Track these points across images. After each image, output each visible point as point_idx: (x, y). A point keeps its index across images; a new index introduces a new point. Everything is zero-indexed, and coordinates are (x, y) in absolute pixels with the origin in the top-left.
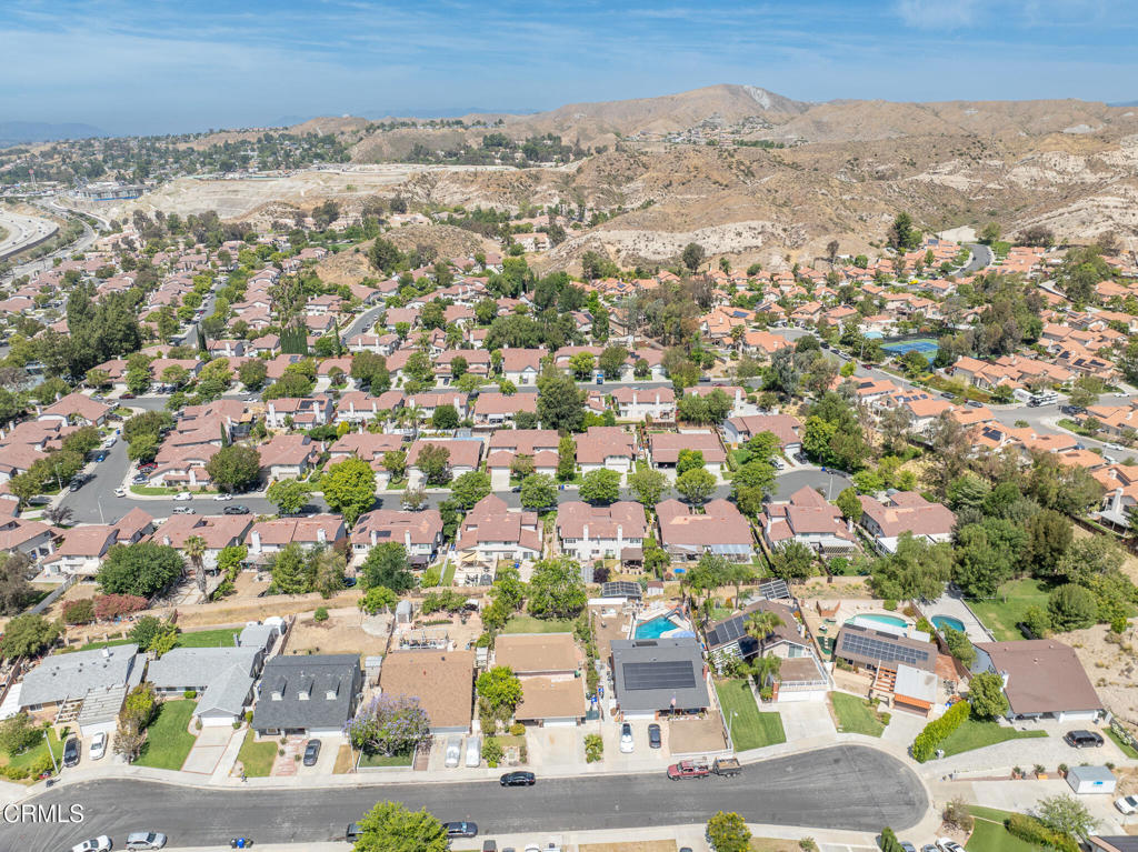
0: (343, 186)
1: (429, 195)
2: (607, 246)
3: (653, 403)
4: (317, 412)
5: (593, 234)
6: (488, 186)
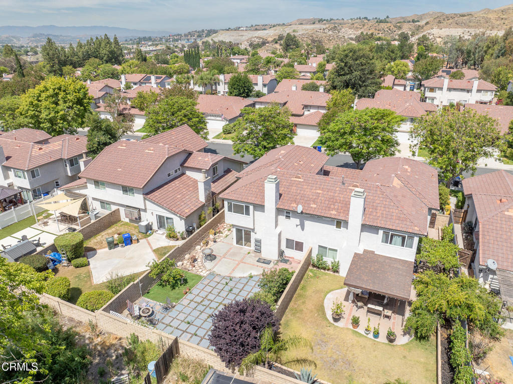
0: (291, 31)
2: (437, 39)
4: (153, 84)
5: (429, 31)
6: (369, 30)
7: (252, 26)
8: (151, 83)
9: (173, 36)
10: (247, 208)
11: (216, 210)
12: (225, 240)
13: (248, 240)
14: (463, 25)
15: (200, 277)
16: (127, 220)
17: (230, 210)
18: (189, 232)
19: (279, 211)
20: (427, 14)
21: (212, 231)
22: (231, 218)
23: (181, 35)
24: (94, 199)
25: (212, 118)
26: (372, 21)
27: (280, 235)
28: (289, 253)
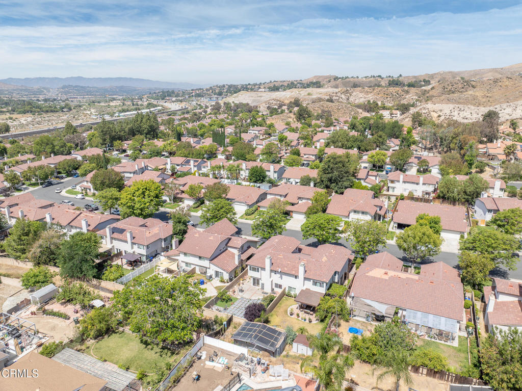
0: (306, 94)
1: (348, 99)
2: (432, 113)
3: (417, 184)
4: (192, 166)
5: (424, 106)
6: (379, 94)
7: (271, 82)
8: (190, 165)
9: (195, 90)
10: (258, 269)
11: (243, 269)
12: (248, 284)
13: (258, 284)
14: (454, 101)
15: (237, 299)
16: (199, 273)
17: (250, 270)
18: (231, 280)
19: (271, 271)
20: (438, 73)
21: (241, 279)
22: (251, 273)
23: (202, 89)
24: (182, 261)
25: (238, 204)
26: (386, 79)
27: (272, 281)
28: (276, 290)
